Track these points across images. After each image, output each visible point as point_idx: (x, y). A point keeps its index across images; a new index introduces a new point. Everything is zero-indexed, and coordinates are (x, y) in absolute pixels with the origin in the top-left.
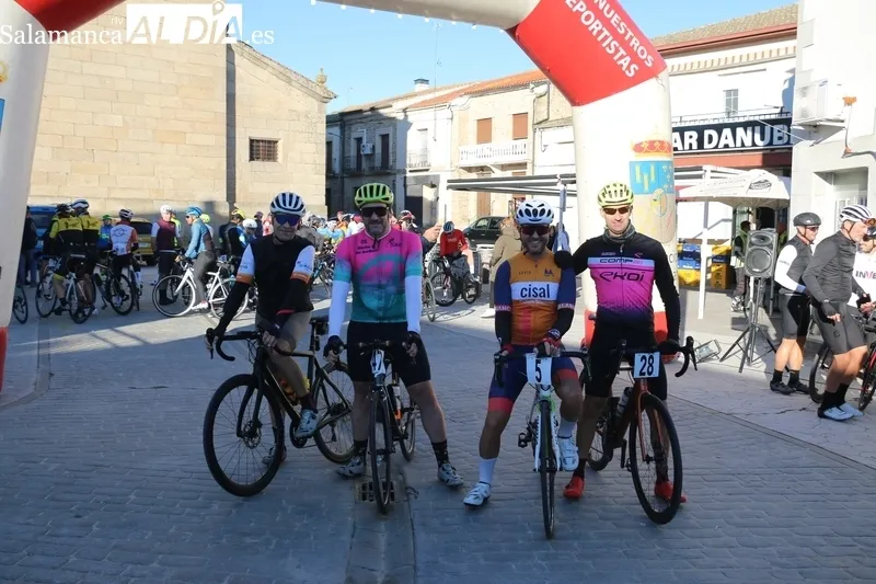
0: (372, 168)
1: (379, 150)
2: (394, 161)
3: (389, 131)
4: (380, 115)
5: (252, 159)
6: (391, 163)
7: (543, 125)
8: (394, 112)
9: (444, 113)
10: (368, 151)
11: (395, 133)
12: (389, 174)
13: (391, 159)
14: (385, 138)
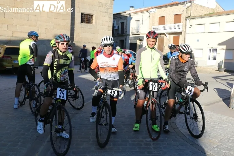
0: (118, 34)
1: (120, 28)
2: (126, 31)
3: (124, 21)
4: (122, 15)
5: (82, 22)
6: (125, 32)
7: (189, 18)
8: (127, 14)
9: (147, 14)
10: (116, 28)
11: (127, 22)
12: (124, 36)
13: (125, 30)
14: (123, 24)
